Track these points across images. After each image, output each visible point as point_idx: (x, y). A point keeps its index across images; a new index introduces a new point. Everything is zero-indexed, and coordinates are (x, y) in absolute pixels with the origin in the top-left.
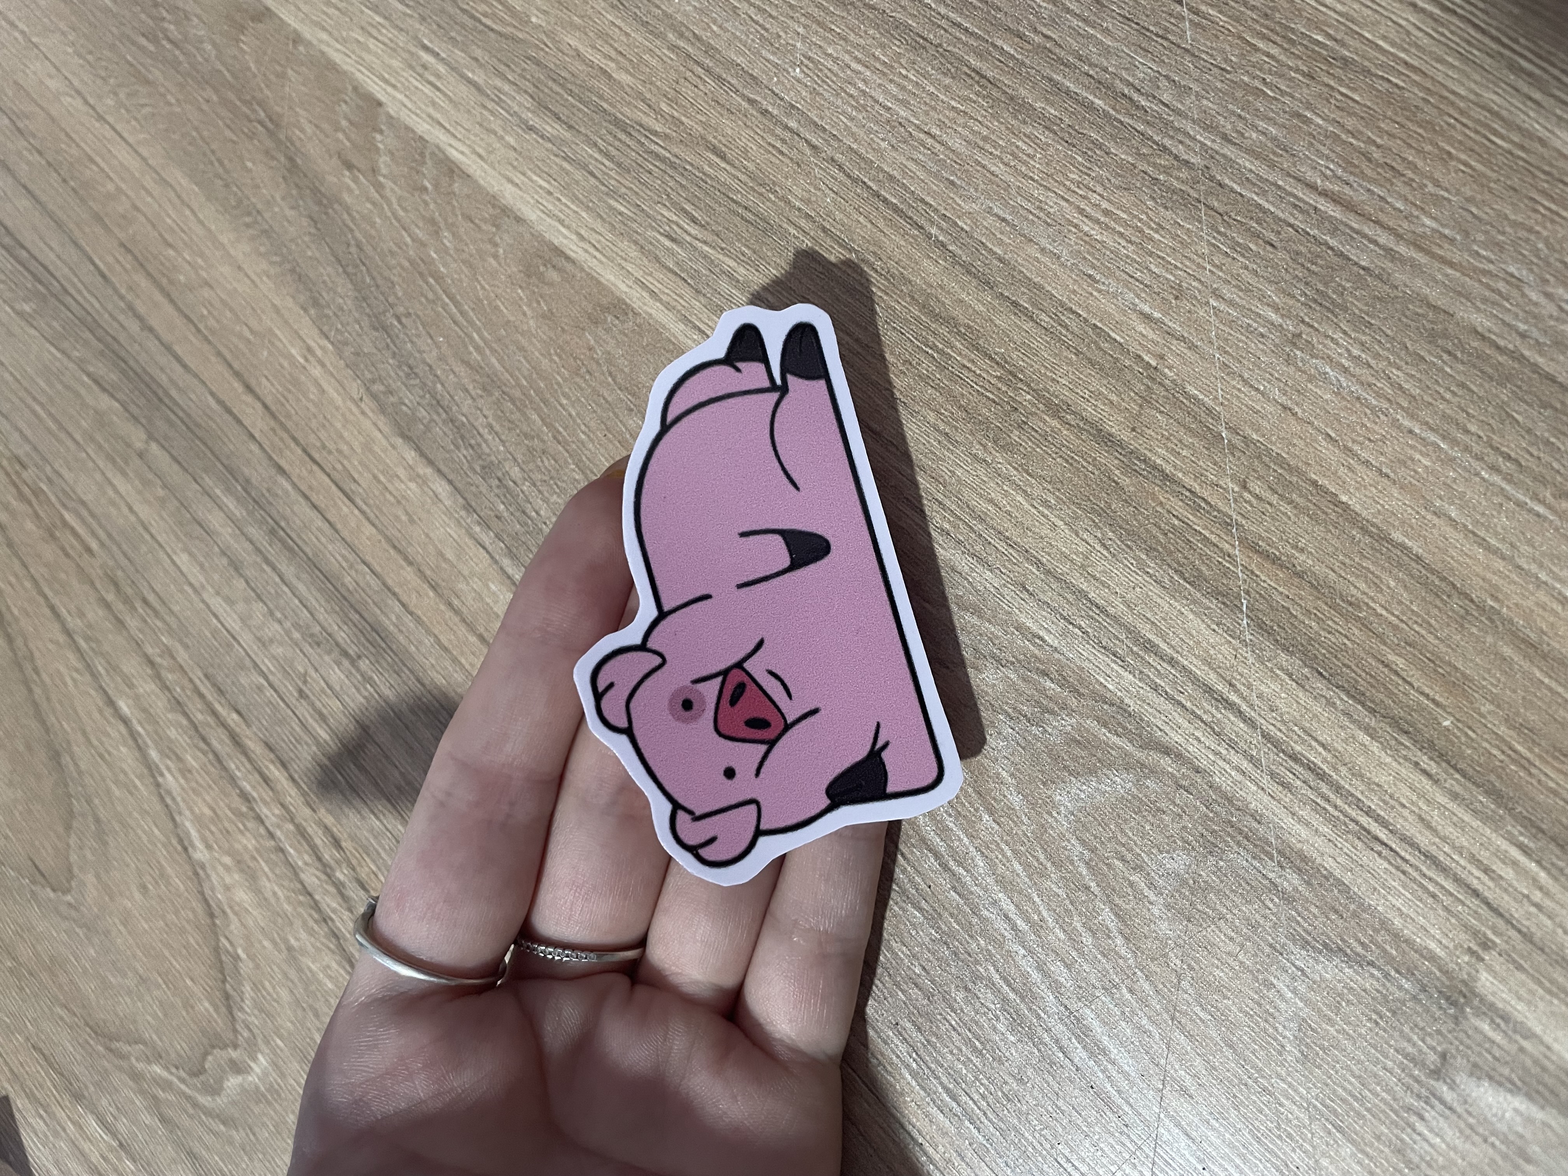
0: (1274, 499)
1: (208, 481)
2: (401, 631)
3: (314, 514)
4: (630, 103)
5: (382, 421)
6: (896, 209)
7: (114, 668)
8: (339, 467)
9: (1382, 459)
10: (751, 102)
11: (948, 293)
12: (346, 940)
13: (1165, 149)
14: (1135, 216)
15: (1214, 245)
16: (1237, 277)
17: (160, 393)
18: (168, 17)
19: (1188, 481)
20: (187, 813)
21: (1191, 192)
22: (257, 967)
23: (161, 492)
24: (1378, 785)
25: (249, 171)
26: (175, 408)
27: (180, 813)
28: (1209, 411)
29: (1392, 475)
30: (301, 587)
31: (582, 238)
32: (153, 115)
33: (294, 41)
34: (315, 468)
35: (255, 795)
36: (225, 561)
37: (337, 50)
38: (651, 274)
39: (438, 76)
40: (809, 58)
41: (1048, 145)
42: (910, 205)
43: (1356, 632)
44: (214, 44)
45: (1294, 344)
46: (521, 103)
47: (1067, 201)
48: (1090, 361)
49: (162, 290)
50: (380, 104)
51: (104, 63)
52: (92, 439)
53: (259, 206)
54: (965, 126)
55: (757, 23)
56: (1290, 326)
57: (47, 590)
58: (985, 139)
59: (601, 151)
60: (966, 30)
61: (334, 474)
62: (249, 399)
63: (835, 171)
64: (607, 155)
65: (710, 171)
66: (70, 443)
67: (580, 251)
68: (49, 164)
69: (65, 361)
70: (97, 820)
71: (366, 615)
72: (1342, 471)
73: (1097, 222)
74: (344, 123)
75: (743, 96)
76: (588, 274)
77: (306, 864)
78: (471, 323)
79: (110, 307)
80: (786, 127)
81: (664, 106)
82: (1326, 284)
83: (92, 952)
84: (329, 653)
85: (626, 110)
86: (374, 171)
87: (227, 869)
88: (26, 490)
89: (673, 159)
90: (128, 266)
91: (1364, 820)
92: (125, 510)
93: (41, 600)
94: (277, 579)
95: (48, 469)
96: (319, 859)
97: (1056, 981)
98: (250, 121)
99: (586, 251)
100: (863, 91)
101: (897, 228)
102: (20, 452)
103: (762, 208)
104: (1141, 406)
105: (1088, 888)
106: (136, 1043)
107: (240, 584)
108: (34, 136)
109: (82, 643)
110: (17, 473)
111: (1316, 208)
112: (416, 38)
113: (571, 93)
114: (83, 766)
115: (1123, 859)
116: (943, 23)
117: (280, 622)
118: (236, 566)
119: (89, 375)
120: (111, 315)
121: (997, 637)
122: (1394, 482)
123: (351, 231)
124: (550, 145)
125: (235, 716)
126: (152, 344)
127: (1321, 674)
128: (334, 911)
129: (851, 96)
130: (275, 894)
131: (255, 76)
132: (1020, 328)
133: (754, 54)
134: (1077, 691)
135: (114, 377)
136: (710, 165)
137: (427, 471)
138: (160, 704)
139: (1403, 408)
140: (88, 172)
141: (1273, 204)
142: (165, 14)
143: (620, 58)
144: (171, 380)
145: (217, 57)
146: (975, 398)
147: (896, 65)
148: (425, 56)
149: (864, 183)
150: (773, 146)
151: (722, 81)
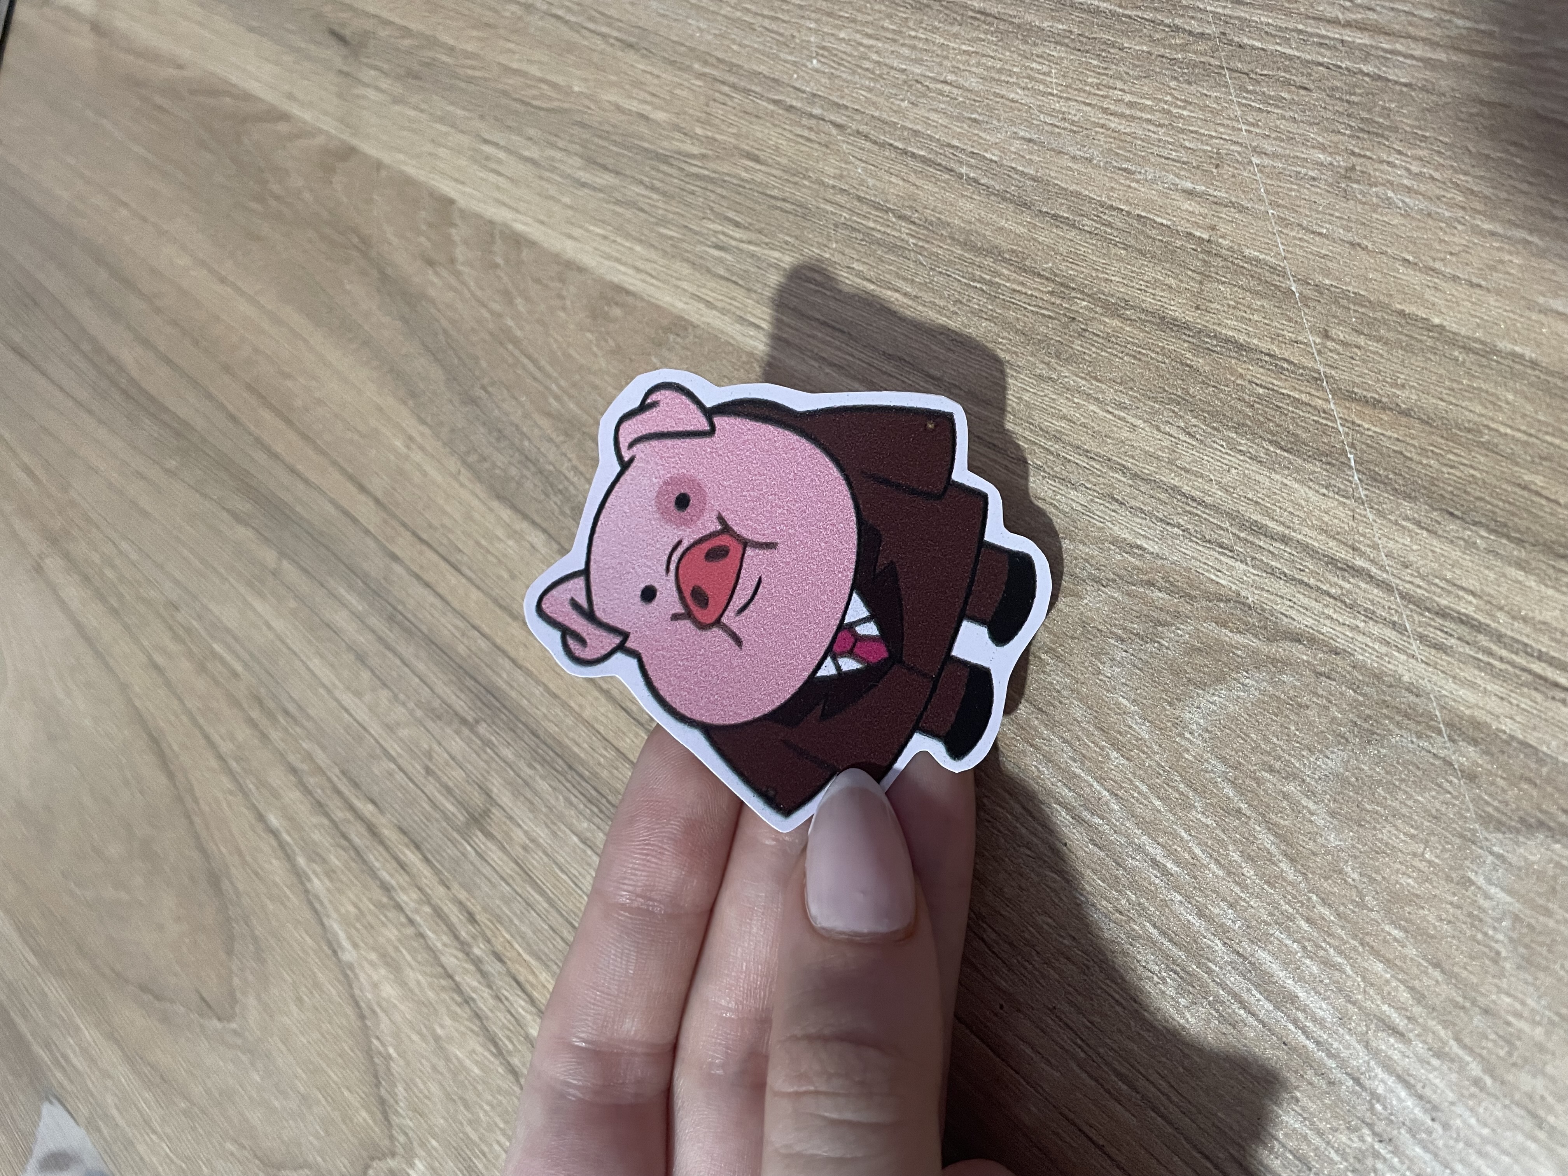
0: (1361, 340)
1: (332, 583)
2: (512, 687)
3: (426, 592)
4: (667, 137)
5: (479, 489)
6: (924, 160)
7: (262, 784)
8: (445, 541)
9: (1469, 269)
10: (776, 102)
11: (988, 224)
12: (487, 1018)
13: (1177, 29)
14: (1160, 100)
15: (1245, 105)
16: (1276, 129)
17: (287, 511)
18: (272, 178)
19: (1265, 346)
20: (335, 915)
21: (1212, 61)
22: (408, 1064)
23: (293, 604)
24: (1544, 623)
25: (349, 292)
26: (301, 522)
27: (328, 916)
28: (1273, 269)
29: (1483, 283)
30: (421, 667)
31: (639, 270)
32: (267, 266)
33: (377, 169)
34: (425, 548)
35: (393, 882)
36: (352, 657)
37: (413, 166)
38: (704, 286)
39: (500, 162)
41: (1062, 58)
42: (937, 153)
43: (1482, 459)
45: (1350, 178)
46: (573, 165)
47: (1089, 105)
48: (1140, 252)
49: (283, 417)
50: (452, 202)
52: (234, 569)
53: (359, 320)
54: (978, 65)
55: (772, 31)
56: (1341, 161)
57: (202, 722)
58: (1000, 71)
59: (647, 187)
61: (442, 550)
62: (362, 498)
63: (863, 142)
64: (653, 188)
65: (746, 175)
66: (214, 577)
67: (638, 283)
68: (184, 331)
69: (208, 504)
70: (256, 940)
71: (480, 679)
72: (1428, 294)
73: (1122, 116)
74: (424, 227)
75: (768, 100)
76: (648, 302)
77: (445, 945)
78: (549, 376)
80: (811, 116)
81: (699, 131)
82: (1369, 111)
83: (258, 1078)
84: (449, 724)
85: (665, 144)
86: (452, 261)
87: (372, 964)
88: (181, 632)
89: (713, 175)
90: (254, 404)
91: (1537, 667)
92: (264, 628)
93: (197, 732)
94: (398, 662)
95: (198, 606)
96: (457, 937)
97: (1222, 925)
98: (346, 248)
99: (644, 281)
101: (928, 177)
102: (174, 597)
104: (1201, 283)
105: (1239, 811)
106: (301, 1168)
107: (366, 675)
108: (170, 309)
109: (233, 764)
110: (172, 616)
111: (1342, 41)
112: (479, 136)
113: (615, 143)
114: (240, 886)
115: (1271, 770)
117: (404, 704)
118: (361, 658)
119: (228, 511)
120: (243, 452)
121: (1092, 557)
122: (1488, 290)
123: (437, 321)
124: (601, 195)
125: (370, 807)
126: (279, 470)
127: (1452, 514)
128: (474, 990)
129: (867, 70)
130: (418, 983)
132: (1064, 238)
133: (773, 59)
134: (1189, 595)
135: (247, 506)
136: (746, 169)
137: (522, 525)
138: (304, 809)
139: (1479, 212)
140: (215, 331)
141: (1297, 49)
142: (268, 176)
143: (655, 100)
144: (296, 498)
146: (1031, 318)
147: (904, 30)
148: (488, 149)
149: (891, 145)
150: (802, 136)
151: (747, 91)
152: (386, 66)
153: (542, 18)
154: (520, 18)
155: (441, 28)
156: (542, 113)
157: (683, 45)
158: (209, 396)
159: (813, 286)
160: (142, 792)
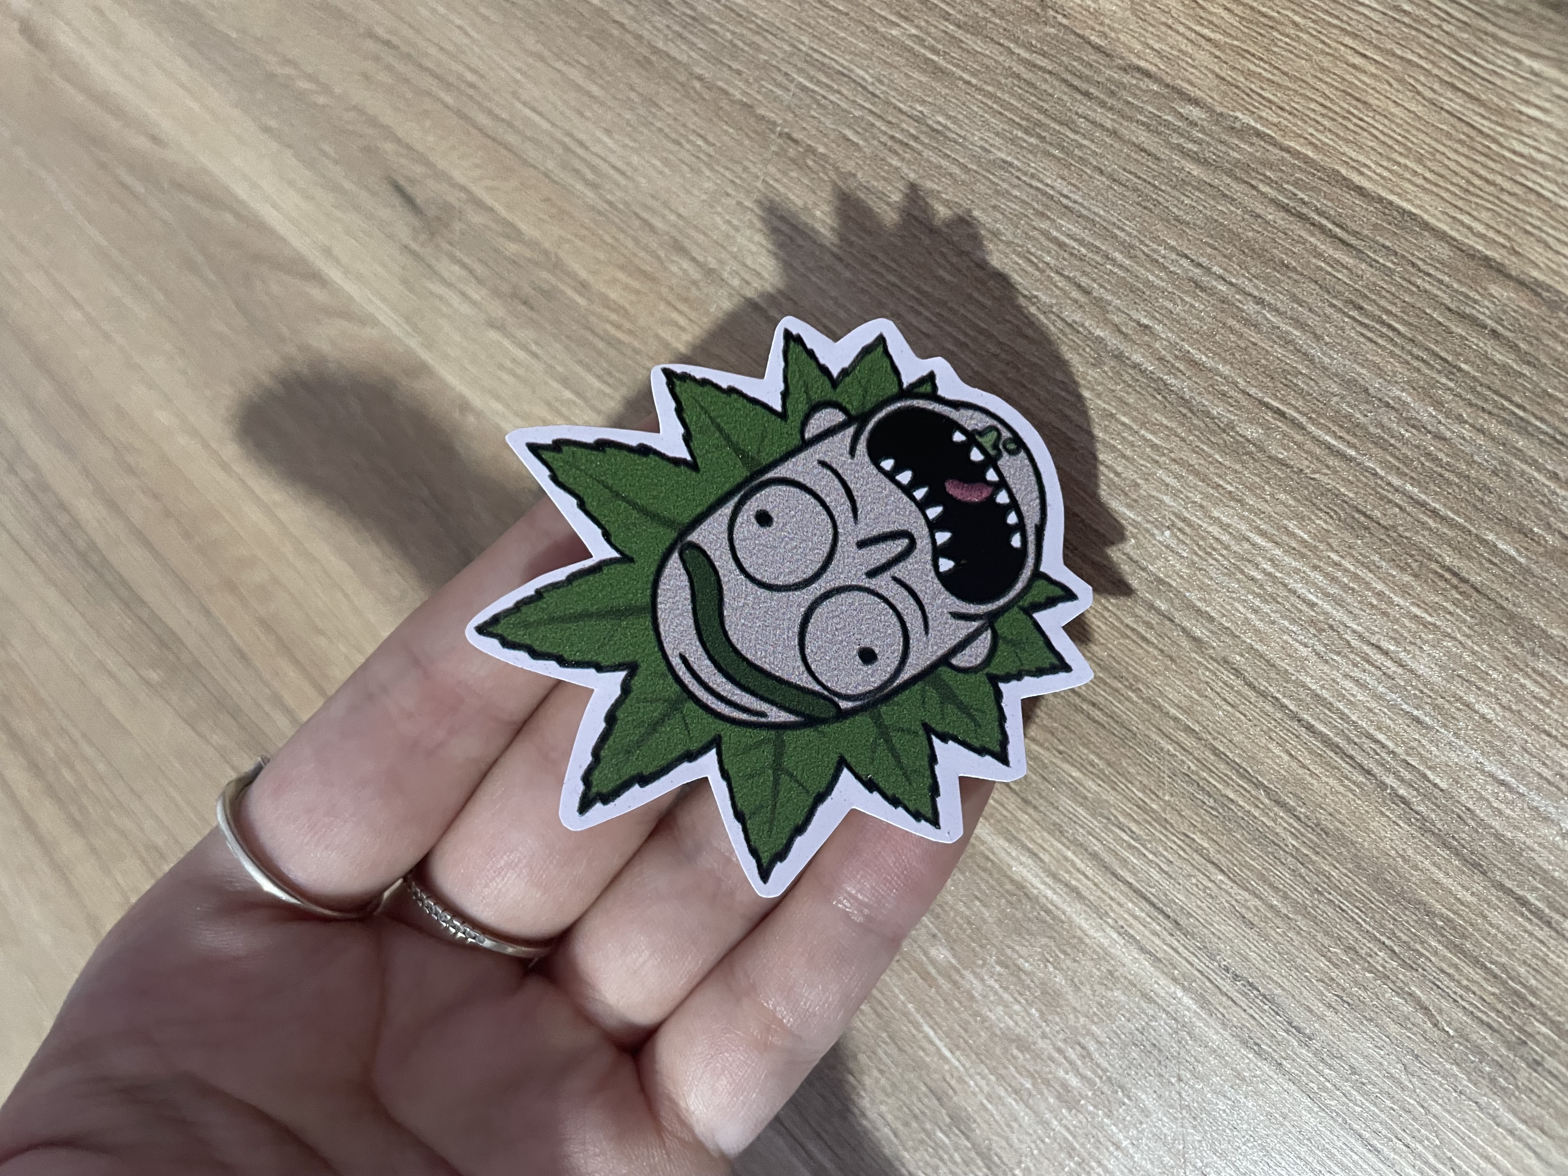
44: (360, 399)
60: (1434, 513)
100: (1270, 574)
116: (1397, 498)
131: (413, 446)
145: (364, 415)
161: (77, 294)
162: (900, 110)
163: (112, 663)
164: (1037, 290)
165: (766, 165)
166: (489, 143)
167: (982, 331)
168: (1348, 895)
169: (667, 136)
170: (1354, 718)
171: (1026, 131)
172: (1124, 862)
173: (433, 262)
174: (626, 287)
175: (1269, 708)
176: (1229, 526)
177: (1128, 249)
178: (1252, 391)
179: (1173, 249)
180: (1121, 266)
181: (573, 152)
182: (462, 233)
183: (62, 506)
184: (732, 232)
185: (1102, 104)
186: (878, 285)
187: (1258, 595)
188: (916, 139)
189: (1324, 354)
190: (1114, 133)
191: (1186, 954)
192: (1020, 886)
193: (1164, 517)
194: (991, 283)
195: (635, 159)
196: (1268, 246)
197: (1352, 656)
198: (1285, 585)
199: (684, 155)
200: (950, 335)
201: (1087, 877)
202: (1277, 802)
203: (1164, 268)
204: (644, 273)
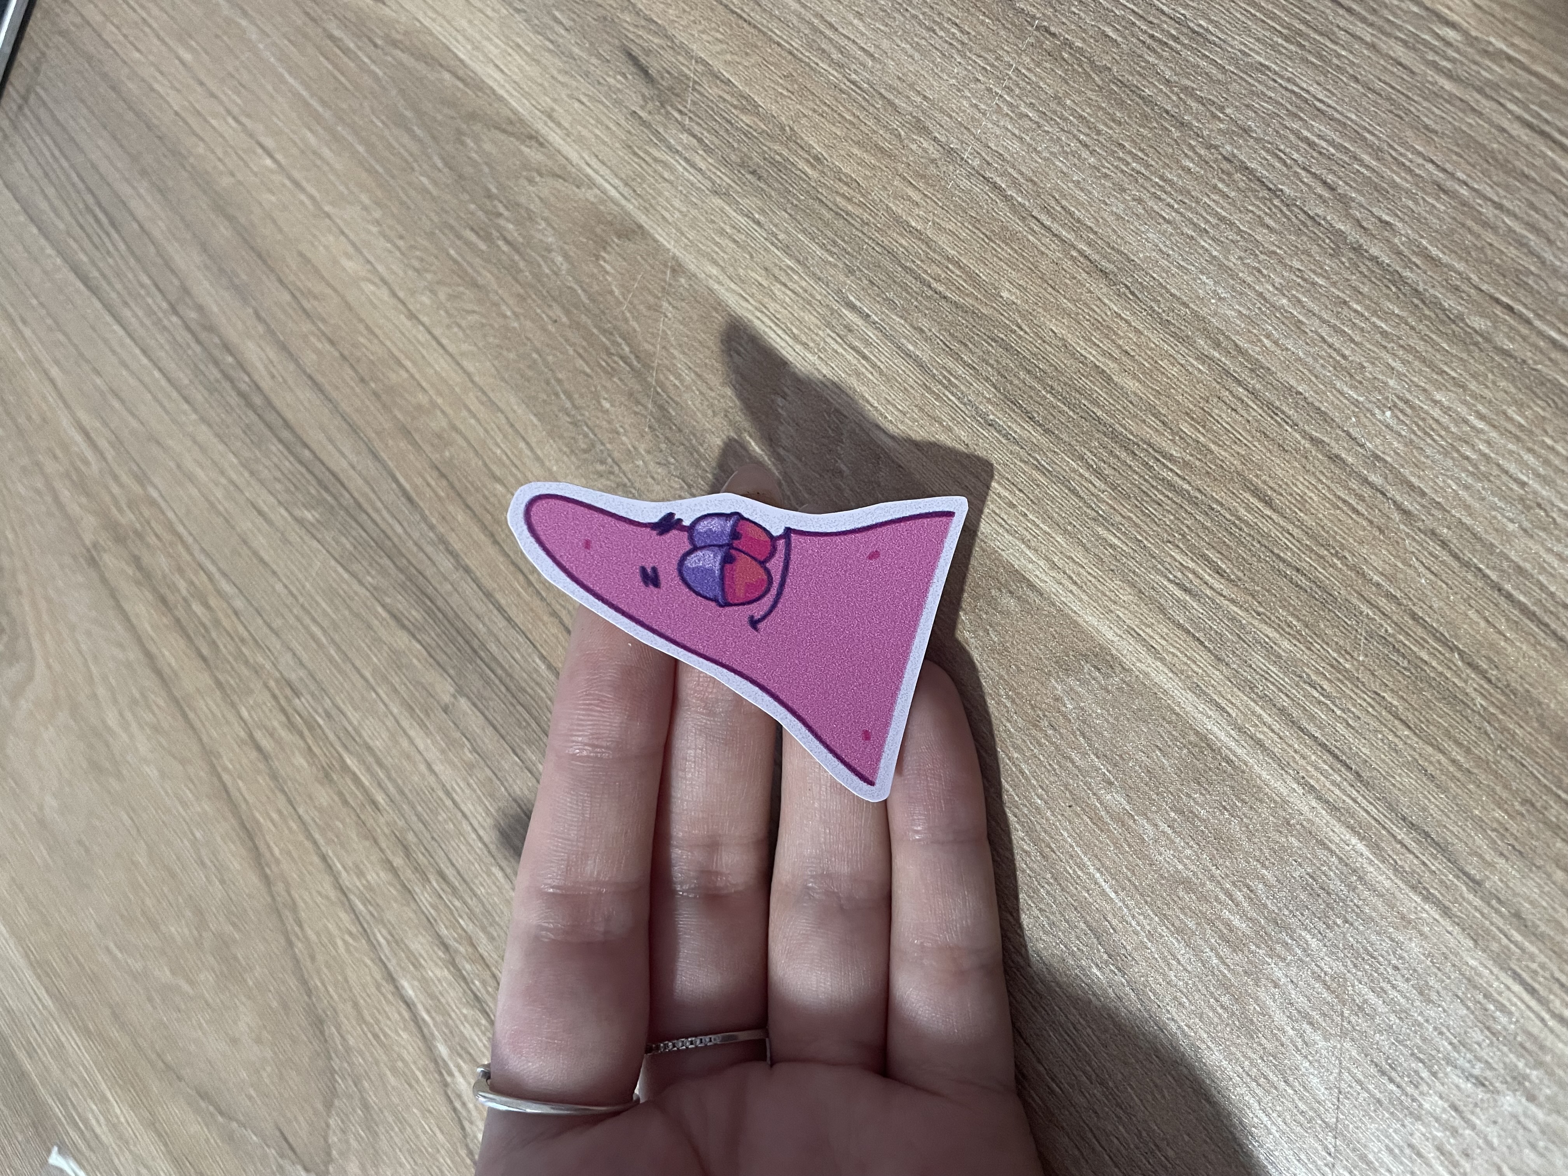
4: (1136, 416)
6: (1524, 609)
7: (397, 942)
17: (475, 644)
18: (506, 213)
23: (469, 756)
25: (607, 412)
26: (493, 665)
31: (1054, 566)
32: (483, 325)
33: (674, 271)
37: (729, 289)
38: (1151, 626)
39: (867, 343)
40: (1406, 402)
42: (1546, 610)
44: (566, 256)
49: (484, 528)
51: (418, 253)
52: (385, 679)
53: (616, 454)
55: (1330, 346)
57: (317, 836)
59: (1088, 466)
63: (1438, 550)
64: (1098, 473)
65: (1249, 517)
66: (355, 677)
67: (1050, 581)
68: (342, 355)
69: (356, 587)
70: (366, 1106)
75: (1305, 434)
76: (1060, 610)
79: (416, 535)
80: (1366, 481)
81: (1186, 428)
85: (1130, 423)
86: (774, 439)
88: (298, 720)
89: (1194, 493)
90: (442, 494)
92: (423, 767)
93: (308, 844)
95: (328, 703)
98: (610, 354)
99: (1058, 582)
100: (1485, 455)
101: (1525, 633)
102: (293, 677)
103: (1321, 573)
108: (324, 321)
109: (360, 906)
110: (286, 697)
112: (839, 292)
113: (1052, 390)
114: (351, 1042)
119: (383, 606)
120: (416, 544)
124: (1018, 449)
126: (468, 588)
129: (1467, 458)
131: (619, 303)
133: (1323, 383)
135: (416, 614)
136: (1249, 508)
138: (453, 996)
140: (393, 376)
142: (502, 209)
143: (1125, 359)
144: (490, 632)
145: (569, 272)
147: (1537, 431)
148: (851, 317)
149: (1480, 570)
150: (1344, 501)
151: (1272, 409)
152: (708, 138)
153: (969, 177)
154: (933, 161)
155: (804, 121)
156: (943, 303)
157: (1187, 306)
158: (376, 456)
159: (1316, 695)
160: (222, 882)
161: (269, 143)
162: (1163, 12)
163: (265, 501)
164: (1283, 184)
165: (1019, 55)
166: (733, 18)
167: (1222, 219)
168: (1529, 751)
169: (921, 24)
170: (1553, 589)
171: (1286, 39)
172: (1312, 718)
173: (661, 130)
174: (861, 162)
175: (1470, 577)
176: (1449, 409)
177: (1377, 153)
178: (1485, 287)
179: (1420, 154)
180: (1367, 167)
181: (821, 32)
182: (694, 103)
183: (227, 348)
184: (978, 115)
185: (1364, 20)
186: (1122, 171)
187: (1472, 474)
188: (1176, 39)
189: (1556, 256)
190: (1373, 47)
191: (1364, 803)
192: (1203, 738)
193: (1387, 399)
194: (1237, 176)
195: (885, 44)
196: (1510, 158)
197: (1556, 532)
198: (1498, 465)
199: (938, 42)
200: (1190, 220)
201: (1273, 731)
202: (1470, 664)
203: (1410, 171)
204: (882, 150)
